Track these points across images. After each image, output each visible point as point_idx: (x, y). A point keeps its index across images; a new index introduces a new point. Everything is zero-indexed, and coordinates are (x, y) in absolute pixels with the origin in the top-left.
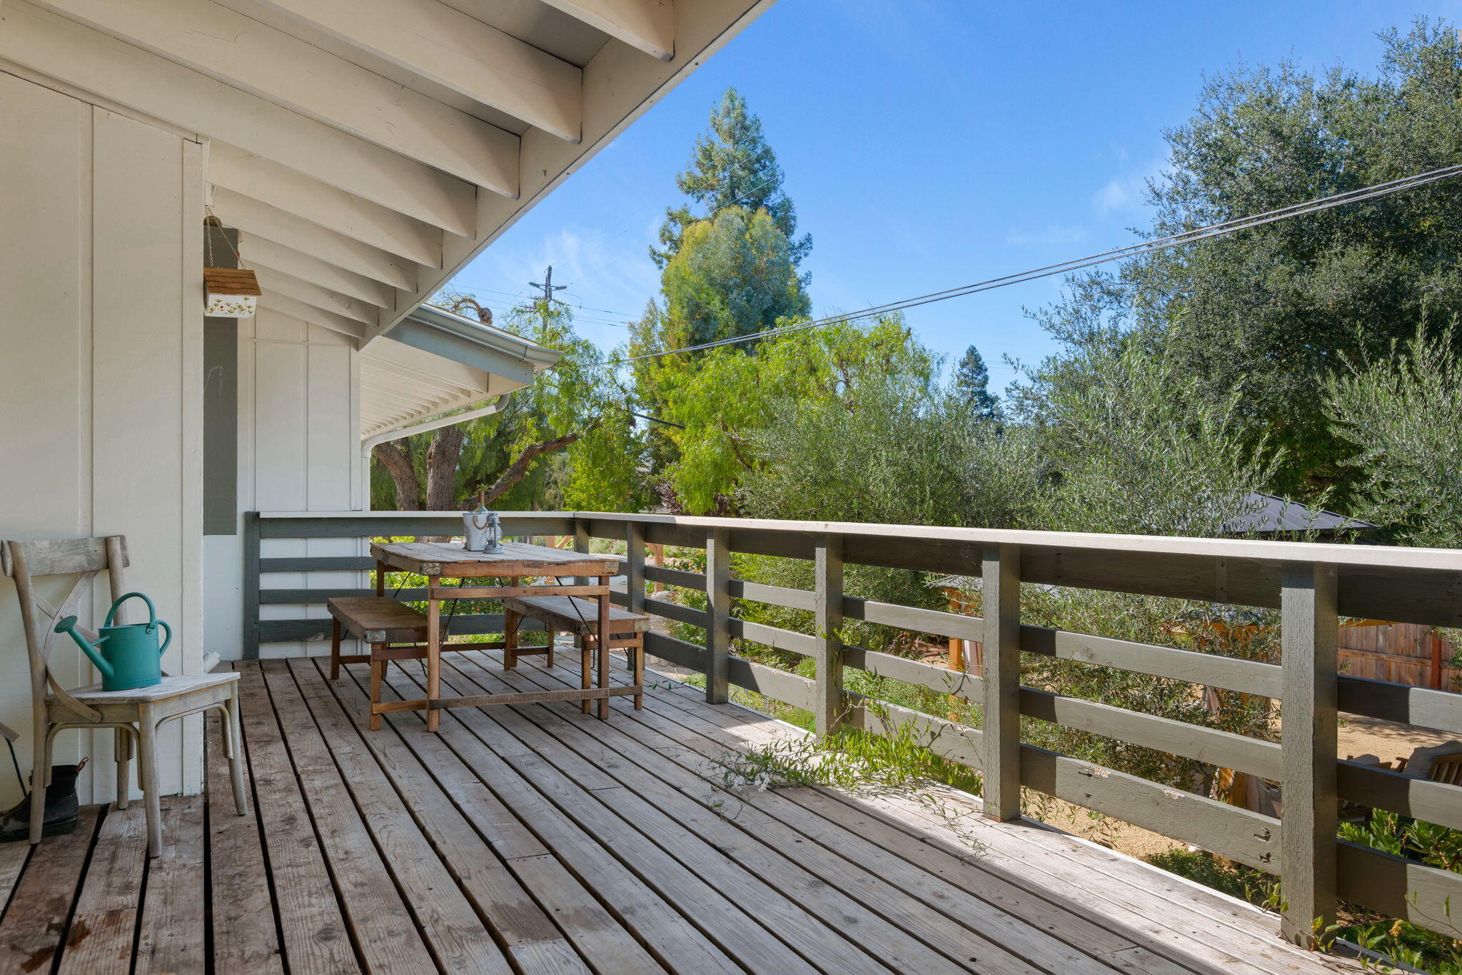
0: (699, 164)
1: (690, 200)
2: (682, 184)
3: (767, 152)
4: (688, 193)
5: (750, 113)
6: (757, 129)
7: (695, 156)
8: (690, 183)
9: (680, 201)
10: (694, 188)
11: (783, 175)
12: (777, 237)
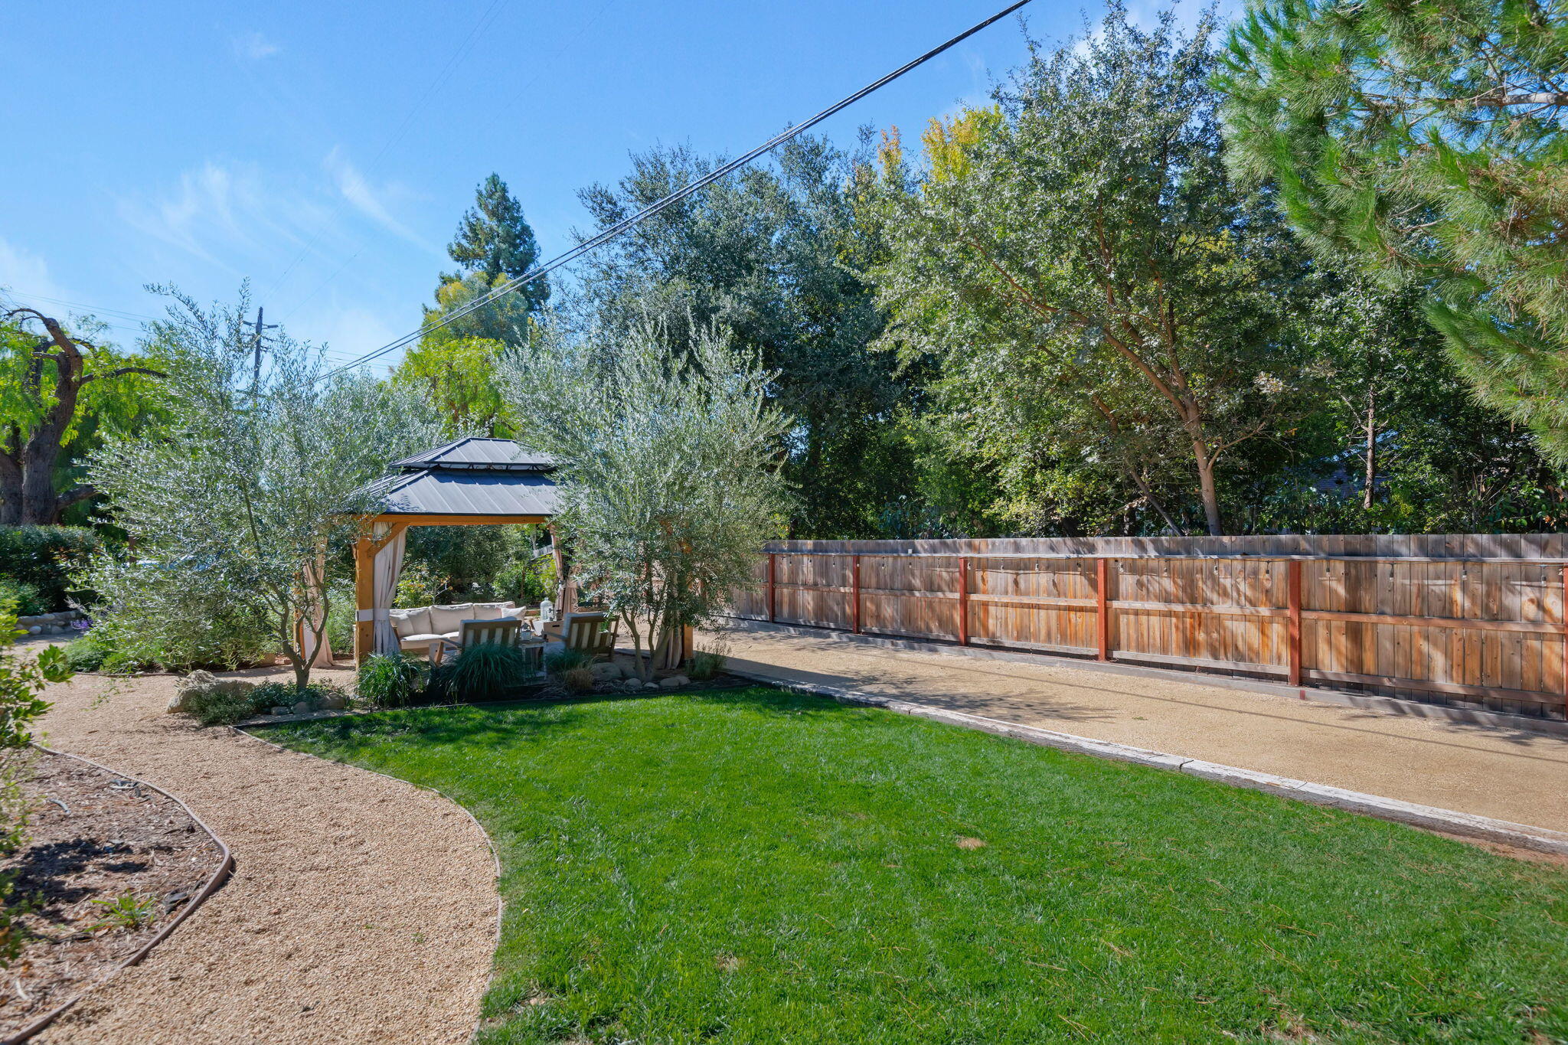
0: (465, 236)
1: (459, 266)
2: (452, 252)
3: (526, 230)
4: (457, 260)
5: (510, 196)
6: (518, 211)
7: (461, 229)
8: (458, 251)
9: (453, 267)
10: (462, 256)
11: (540, 249)
12: (518, 298)
